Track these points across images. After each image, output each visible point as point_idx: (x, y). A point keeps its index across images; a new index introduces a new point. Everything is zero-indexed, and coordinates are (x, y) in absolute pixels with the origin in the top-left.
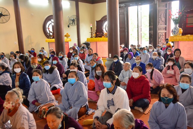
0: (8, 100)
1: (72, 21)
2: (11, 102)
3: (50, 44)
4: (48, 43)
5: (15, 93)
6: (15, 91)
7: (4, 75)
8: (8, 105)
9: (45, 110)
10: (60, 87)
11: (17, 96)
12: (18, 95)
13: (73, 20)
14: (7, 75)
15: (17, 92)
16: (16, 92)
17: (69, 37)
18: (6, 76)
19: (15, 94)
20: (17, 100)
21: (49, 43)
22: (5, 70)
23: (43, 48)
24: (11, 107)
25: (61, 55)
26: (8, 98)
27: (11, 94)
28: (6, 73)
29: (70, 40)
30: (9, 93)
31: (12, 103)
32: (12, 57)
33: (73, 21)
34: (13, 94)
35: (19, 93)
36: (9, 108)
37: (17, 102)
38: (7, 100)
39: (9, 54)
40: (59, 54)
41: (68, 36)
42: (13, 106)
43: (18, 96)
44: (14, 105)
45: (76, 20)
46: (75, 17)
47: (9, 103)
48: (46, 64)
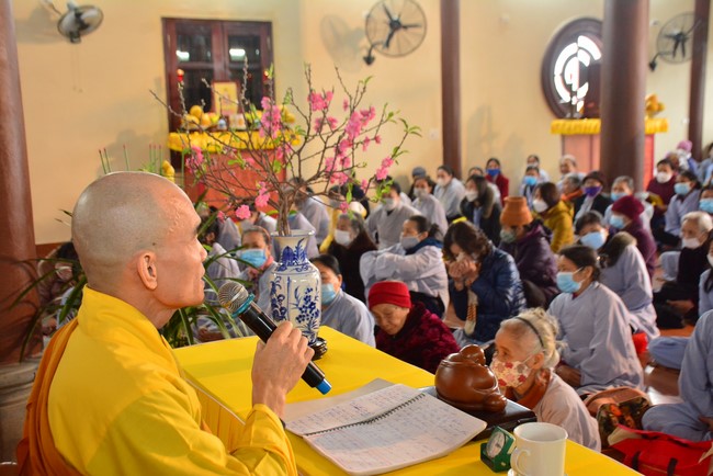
0: (506, 354)
1: (672, 43)
2: (516, 364)
3: (568, 143)
4: (557, 139)
5: (529, 327)
6: (527, 322)
7: (426, 253)
8: (506, 370)
9: (607, 413)
10: (646, 326)
11: (537, 341)
12: (540, 337)
13: (680, 35)
14: (434, 255)
15: (536, 324)
16: (532, 327)
17: (660, 116)
18: (431, 258)
19: (531, 331)
20: (537, 359)
21: (564, 137)
22: (426, 234)
23: (536, 159)
24: (516, 379)
25: (621, 190)
26: (505, 346)
27: (517, 331)
28: (434, 248)
29: (664, 128)
30: (507, 328)
31: (520, 368)
32: (423, 187)
33: (679, 39)
34: (523, 333)
35: (543, 329)
36: (509, 385)
37: (537, 367)
38: (501, 352)
39: (406, 178)
40: (615, 185)
41: (656, 107)
42: (522, 379)
43: (541, 341)
44: (526, 375)
45: (691, 34)
46: (687, 25)
47: (510, 366)
48: (588, 227)
